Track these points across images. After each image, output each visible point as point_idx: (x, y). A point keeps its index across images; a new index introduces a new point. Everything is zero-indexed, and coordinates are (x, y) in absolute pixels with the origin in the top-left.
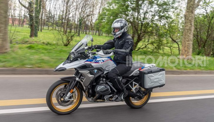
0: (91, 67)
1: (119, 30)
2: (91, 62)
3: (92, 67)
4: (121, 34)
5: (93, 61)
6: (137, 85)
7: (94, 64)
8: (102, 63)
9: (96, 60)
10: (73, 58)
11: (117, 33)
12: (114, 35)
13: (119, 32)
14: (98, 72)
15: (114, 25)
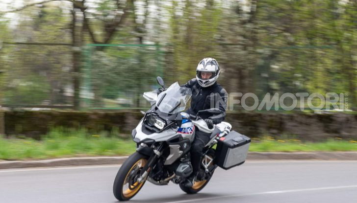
0: (182, 140)
5: (183, 131)
6: (211, 162)
7: (184, 135)
8: (191, 133)
9: (185, 128)
10: (165, 126)
11: (211, 80)
12: (205, 83)
13: (213, 79)
14: (187, 147)
15: (206, 68)
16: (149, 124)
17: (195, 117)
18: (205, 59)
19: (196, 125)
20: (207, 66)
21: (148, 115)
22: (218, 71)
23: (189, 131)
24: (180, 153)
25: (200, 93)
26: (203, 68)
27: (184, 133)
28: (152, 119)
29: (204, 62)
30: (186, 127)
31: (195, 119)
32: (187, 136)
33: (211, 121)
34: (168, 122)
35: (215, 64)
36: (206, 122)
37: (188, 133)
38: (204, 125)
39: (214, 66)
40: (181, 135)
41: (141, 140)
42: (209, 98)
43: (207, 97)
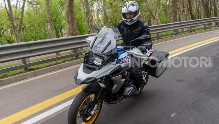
0: (122, 70)
2: (120, 63)
5: (121, 61)
6: (146, 74)
7: (123, 65)
8: (128, 61)
9: (122, 59)
10: (102, 62)
11: (134, 19)
12: (130, 21)
13: (136, 17)
14: (128, 74)
15: (129, 9)
16: (89, 63)
17: (128, 47)
18: (127, 3)
19: (131, 54)
20: (130, 7)
21: (87, 55)
22: (138, 10)
23: (127, 60)
24: (123, 81)
25: (127, 30)
26: (126, 10)
27: (123, 62)
28: (91, 58)
29: (127, 5)
30: (123, 57)
31: (129, 49)
32: (125, 65)
33: (144, 47)
34: (105, 58)
35: (136, 4)
36: (139, 49)
37: (126, 62)
38: (138, 52)
39: (135, 6)
40: (120, 66)
41: (82, 81)
42: (135, 32)
43: (134, 31)
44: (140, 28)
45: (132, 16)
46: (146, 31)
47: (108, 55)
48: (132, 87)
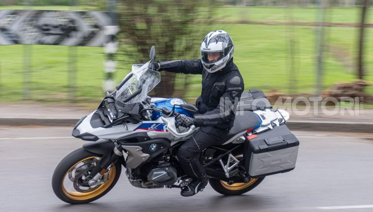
0: (147, 140)
1: (218, 57)
2: (147, 129)
3: (149, 138)
4: (224, 66)
5: (152, 127)
6: (236, 163)
7: (152, 134)
9: (157, 124)
10: (114, 120)
12: (210, 67)
13: (221, 61)
14: (158, 149)
15: (208, 48)
16: (105, 112)
18: (209, 35)
20: (210, 44)
21: (105, 100)
24: (144, 157)
26: (205, 48)
27: (155, 130)
29: (207, 39)
32: (159, 135)
34: (120, 115)
40: (146, 133)
41: (81, 133)
42: (217, 87)
43: (214, 85)
44: (223, 83)
45: (216, 58)
46: (229, 91)
47: (125, 114)
48: (166, 171)
